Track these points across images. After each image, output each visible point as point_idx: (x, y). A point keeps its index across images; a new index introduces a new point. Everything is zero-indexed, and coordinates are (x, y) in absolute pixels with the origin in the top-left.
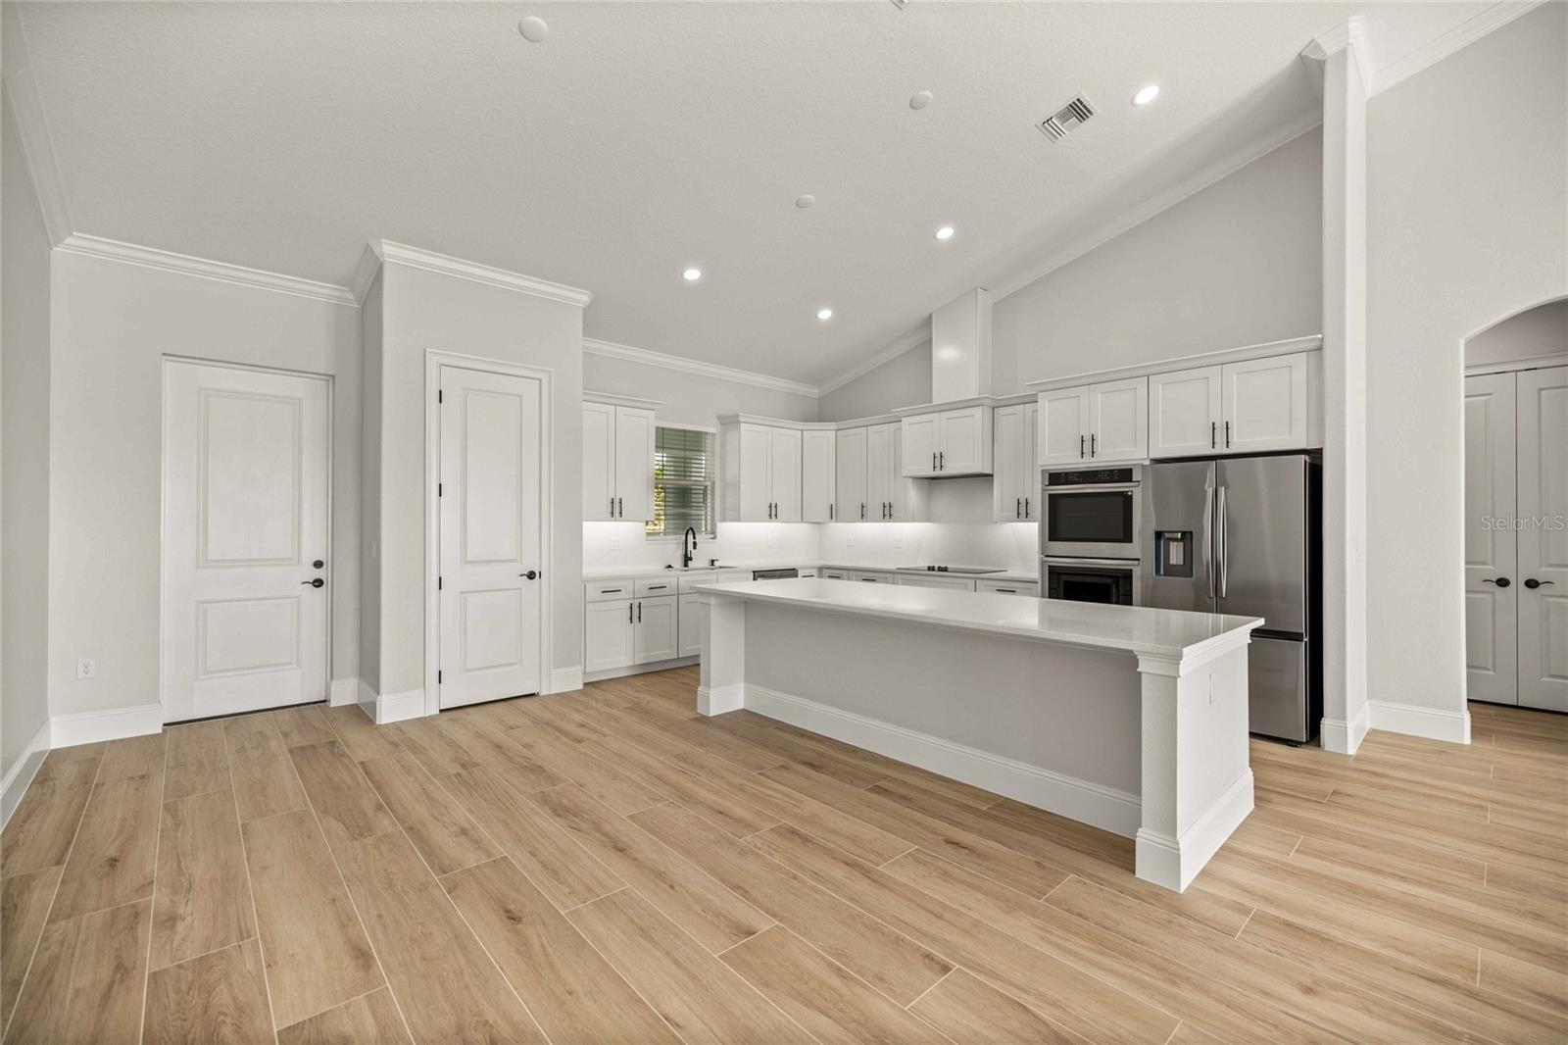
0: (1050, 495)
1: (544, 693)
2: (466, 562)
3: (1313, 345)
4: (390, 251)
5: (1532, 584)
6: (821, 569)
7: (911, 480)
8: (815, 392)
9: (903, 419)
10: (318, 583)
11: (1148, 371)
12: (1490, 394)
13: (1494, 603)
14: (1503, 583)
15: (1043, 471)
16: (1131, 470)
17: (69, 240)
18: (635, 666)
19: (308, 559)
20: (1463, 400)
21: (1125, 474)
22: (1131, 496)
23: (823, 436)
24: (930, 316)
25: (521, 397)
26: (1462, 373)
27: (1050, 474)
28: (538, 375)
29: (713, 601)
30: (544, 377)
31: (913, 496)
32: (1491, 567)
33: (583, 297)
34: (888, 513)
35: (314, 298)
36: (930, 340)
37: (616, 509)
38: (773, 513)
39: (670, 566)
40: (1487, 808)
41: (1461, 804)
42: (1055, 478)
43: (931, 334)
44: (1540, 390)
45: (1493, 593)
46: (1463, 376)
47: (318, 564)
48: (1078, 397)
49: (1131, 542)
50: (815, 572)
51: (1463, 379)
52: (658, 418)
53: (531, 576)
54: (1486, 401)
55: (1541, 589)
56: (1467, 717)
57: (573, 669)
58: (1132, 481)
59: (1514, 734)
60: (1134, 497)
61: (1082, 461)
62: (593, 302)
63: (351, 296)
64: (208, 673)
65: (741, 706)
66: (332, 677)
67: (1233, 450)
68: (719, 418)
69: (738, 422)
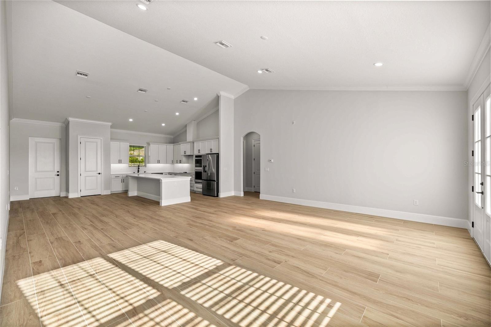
0: (195, 159)
1: (102, 194)
2: (86, 171)
4: (71, 119)
6: (169, 173)
7: (183, 156)
8: (172, 137)
9: (181, 144)
10: (58, 175)
11: (205, 139)
15: (195, 155)
16: (202, 155)
17: (13, 119)
18: (123, 191)
19: (56, 171)
23: (171, 146)
24: (186, 125)
25: (97, 142)
28: (101, 138)
29: (130, 177)
30: (102, 138)
31: (184, 159)
33: (110, 124)
34: (180, 162)
35: (57, 125)
37: (120, 162)
38: (159, 162)
39: (134, 173)
43: (187, 128)
47: (58, 172)
48: (198, 143)
49: (202, 167)
50: (167, 174)
52: (130, 144)
53: (99, 174)
57: (109, 190)
58: (202, 157)
60: (202, 160)
61: (199, 154)
62: (113, 124)
63: (64, 125)
64: (37, 190)
65: (136, 195)
66: (61, 192)
67: (212, 153)
68: (147, 143)
69: (150, 144)
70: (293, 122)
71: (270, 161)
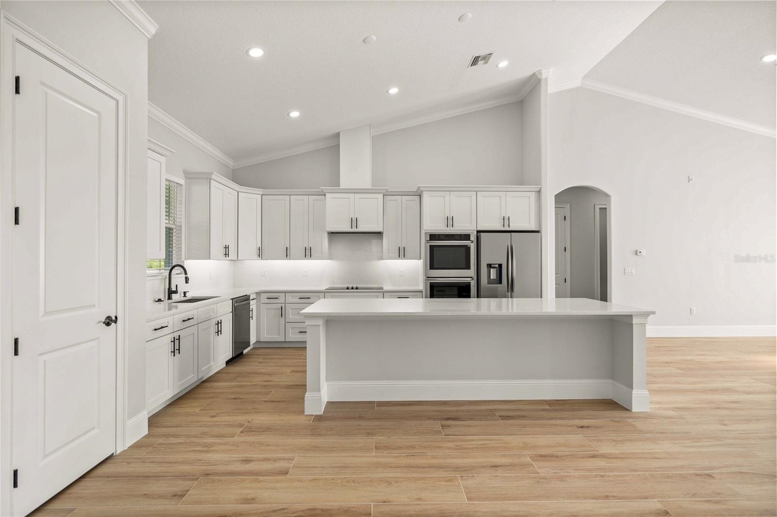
0: (430, 245)
3: (538, 189)
7: (324, 233)
9: (327, 194)
11: (477, 189)
15: (426, 233)
16: (470, 235)
21: (467, 237)
22: (470, 247)
23: (252, 198)
27: (430, 235)
31: (326, 244)
34: (308, 253)
36: (339, 145)
38: (226, 252)
42: (433, 237)
43: (339, 142)
48: (444, 196)
49: (470, 269)
53: (109, 321)
58: (470, 240)
60: (471, 248)
61: (448, 229)
67: (511, 229)
70: (690, 177)
71: (640, 252)
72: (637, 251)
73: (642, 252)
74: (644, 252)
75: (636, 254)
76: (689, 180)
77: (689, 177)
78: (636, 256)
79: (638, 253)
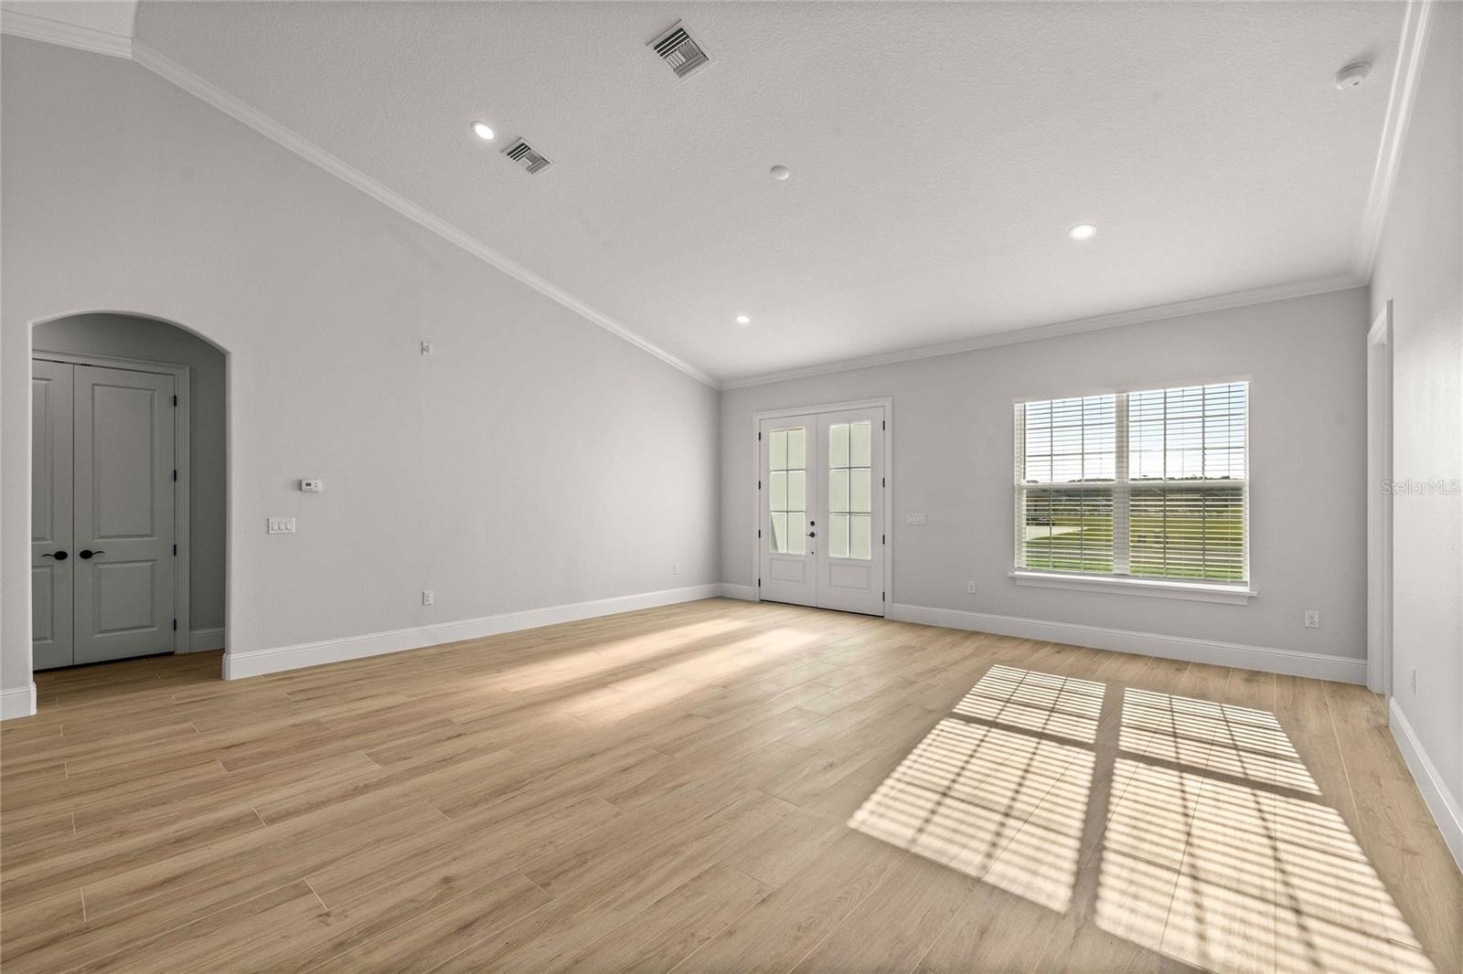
5: (86, 555)
12: (48, 380)
13: (52, 575)
14: (61, 556)
20: (30, 381)
26: (30, 355)
32: (50, 542)
40: (64, 764)
41: (38, 772)
44: (94, 385)
45: (51, 566)
46: (30, 358)
51: (31, 360)
54: (46, 385)
55: (94, 559)
56: (33, 688)
59: (79, 691)
70: (424, 344)
71: (308, 485)
72: (300, 482)
73: (313, 485)
74: (319, 485)
75: (300, 489)
76: (423, 350)
77: (422, 343)
78: (300, 492)
79: (304, 485)
